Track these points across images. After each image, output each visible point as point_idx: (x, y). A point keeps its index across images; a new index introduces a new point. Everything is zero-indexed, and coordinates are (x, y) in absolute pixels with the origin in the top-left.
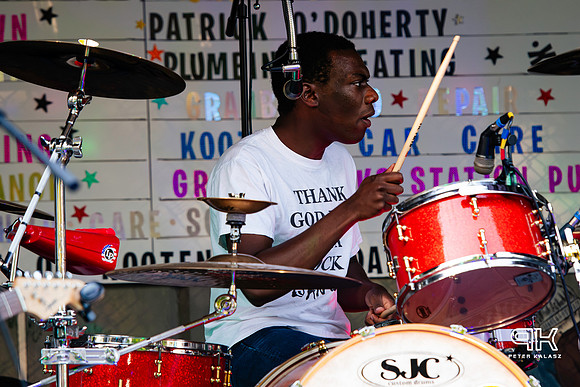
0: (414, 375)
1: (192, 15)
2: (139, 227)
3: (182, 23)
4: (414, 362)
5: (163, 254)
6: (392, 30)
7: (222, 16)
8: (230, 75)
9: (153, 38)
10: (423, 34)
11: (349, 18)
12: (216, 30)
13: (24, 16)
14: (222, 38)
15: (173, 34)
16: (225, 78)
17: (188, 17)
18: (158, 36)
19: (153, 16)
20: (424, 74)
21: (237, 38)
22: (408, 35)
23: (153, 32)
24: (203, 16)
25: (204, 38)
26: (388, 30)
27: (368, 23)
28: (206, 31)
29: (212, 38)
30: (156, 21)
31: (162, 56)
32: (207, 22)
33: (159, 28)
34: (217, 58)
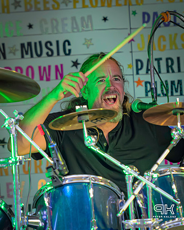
1: (161, 59)
3: (155, 64)
7: (178, 59)
9: (137, 73)
12: (175, 67)
13: (62, 65)
14: (179, 71)
16: (181, 94)
17: (158, 60)
18: (140, 72)
19: (137, 61)
23: (138, 70)
24: (167, 59)
25: (168, 72)
29: (173, 72)
30: (139, 63)
31: (143, 84)
32: (170, 61)
33: (141, 69)
34: (176, 83)
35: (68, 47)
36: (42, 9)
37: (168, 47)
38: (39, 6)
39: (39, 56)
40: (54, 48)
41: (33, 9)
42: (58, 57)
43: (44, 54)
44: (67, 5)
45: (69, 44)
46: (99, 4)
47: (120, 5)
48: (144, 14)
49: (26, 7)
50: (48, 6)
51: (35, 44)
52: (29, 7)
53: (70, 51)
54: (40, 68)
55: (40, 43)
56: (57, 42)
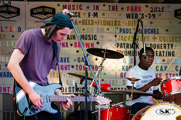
0: (166, 113)
1: (125, 44)
2: (114, 83)
3: (123, 45)
4: (166, 110)
5: (118, 88)
6: (163, 47)
7: (130, 44)
8: (132, 55)
9: (117, 48)
10: (169, 48)
11: (155, 45)
12: (129, 47)
13: (93, 43)
14: (130, 48)
15: (121, 47)
16: (131, 55)
17: (124, 44)
18: (118, 47)
19: (117, 44)
20: (169, 56)
21: (133, 48)
22: (166, 48)
23: (117, 47)
24: (127, 44)
25: (127, 48)
26: (162, 47)
27: (158, 46)
28: (127, 47)
29: (129, 48)
31: (119, 51)
32: (128, 45)
33: (119, 46)
34: (129, 52)
35: (95, 37)
36: (88, 24)
37: (127, 40)
38: (87, 23)
39: (86, 39)
40: (91, 37)
41: (85, 24)
42: (92, 40)
43: (88, 39)
44: (96, 24)
45: (96, 36)
46: (106, 24)
47: (113, 25)
48: (120, 29)
49: (83, 23)
50: (90, 23)
51: (85, 35)
52: (84, 23)
53: (96, 38)
54: (86, 43)
55: (87, 35)
56: (92, 35)
